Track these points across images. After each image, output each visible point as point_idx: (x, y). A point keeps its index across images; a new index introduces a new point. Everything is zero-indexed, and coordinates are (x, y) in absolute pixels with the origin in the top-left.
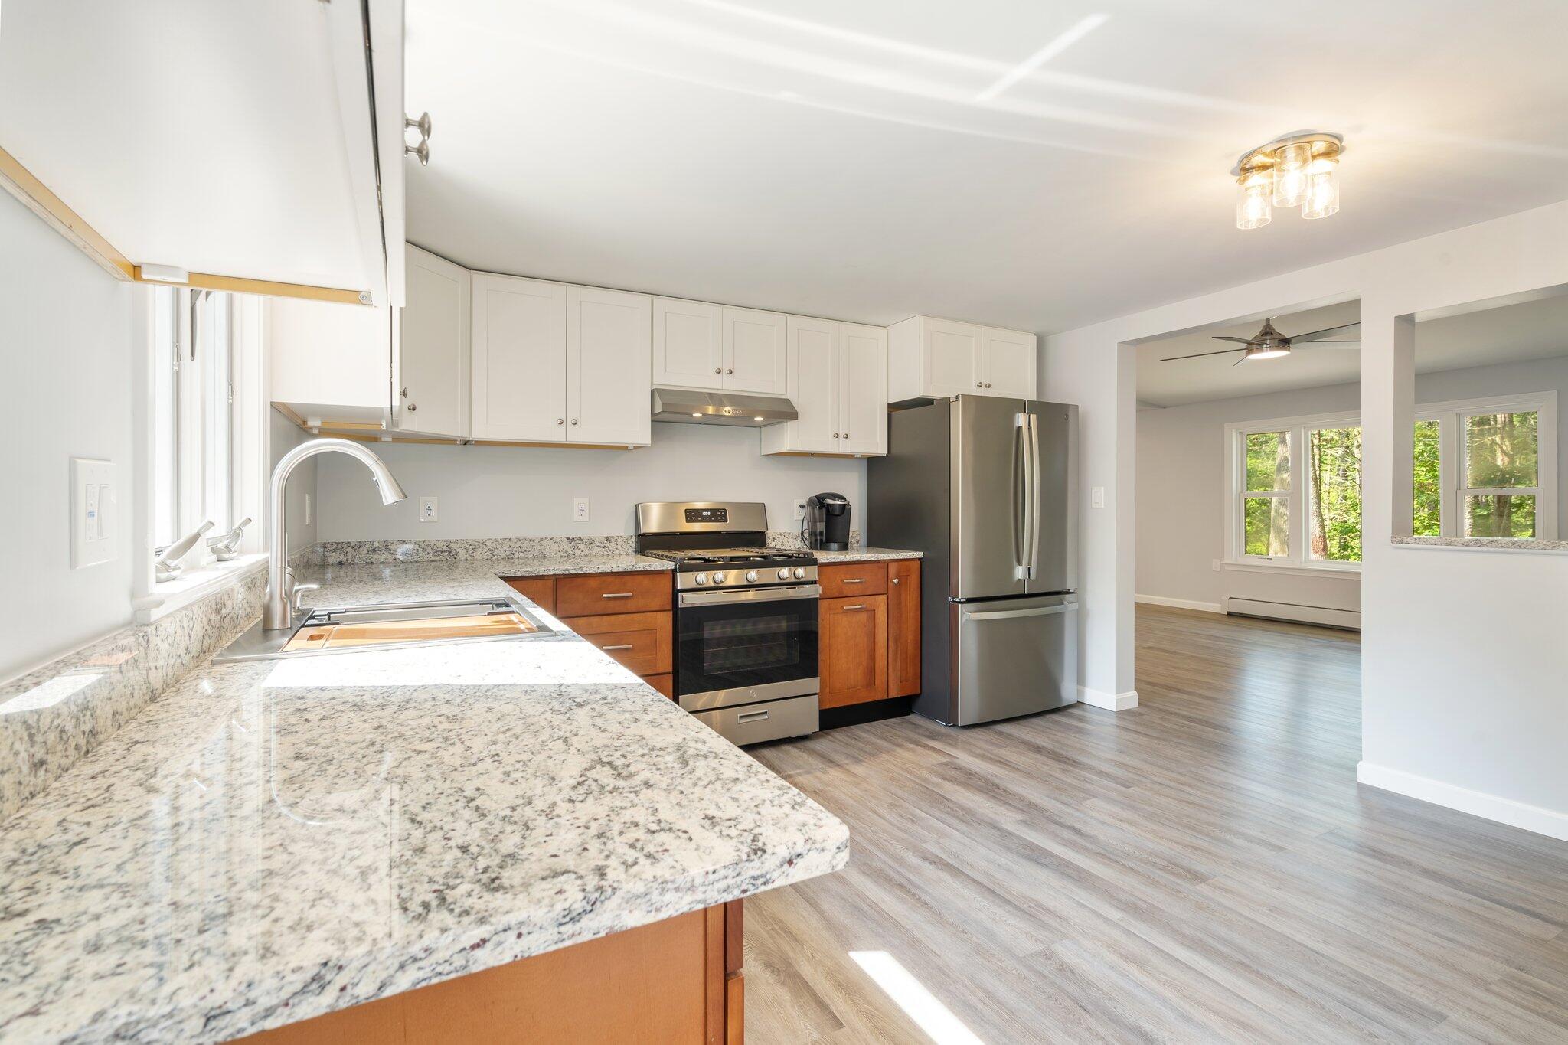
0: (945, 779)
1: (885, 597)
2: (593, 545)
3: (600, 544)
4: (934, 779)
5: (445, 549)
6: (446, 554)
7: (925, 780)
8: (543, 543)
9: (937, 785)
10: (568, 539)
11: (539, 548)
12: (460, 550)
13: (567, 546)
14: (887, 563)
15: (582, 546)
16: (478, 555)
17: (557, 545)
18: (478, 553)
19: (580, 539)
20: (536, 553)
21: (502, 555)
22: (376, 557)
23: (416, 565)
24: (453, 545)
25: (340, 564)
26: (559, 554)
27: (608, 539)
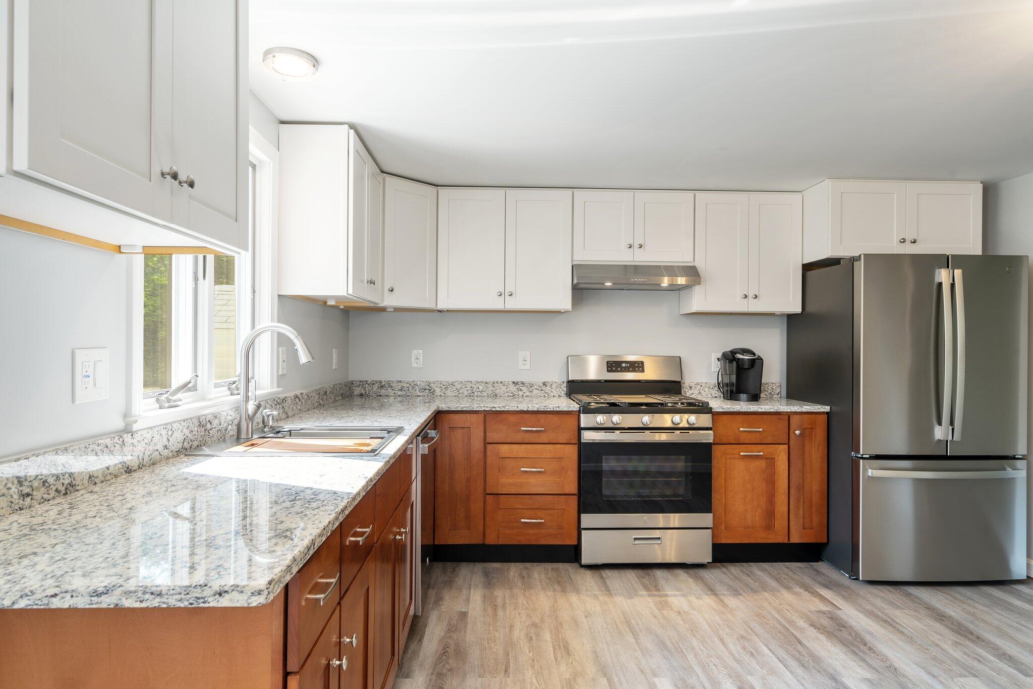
0: (812, 625)
1: (786, 447)
2: (532, 388)
3: (538, 387)
4: (801, 623)
5: (427, 387)
6: (427, 391)
7: (791, 623)
8: (496, 385)
9: (801, 630)
10: (514, 383)
11: (492, 388)
12: (436, 389)
13: (513, 388)
14: (789, 415)
15: (524, 389)
16: (448, 393)
17: (505, 387)
18: (449, 391)
19: (523, 383)
20: (490, 393)
21: (466, 393)
22: (383, 392)
23: (408, 398)
24: (432, 385)
25: (361, 395)
26: (506, 394)
27: (544, 384)
